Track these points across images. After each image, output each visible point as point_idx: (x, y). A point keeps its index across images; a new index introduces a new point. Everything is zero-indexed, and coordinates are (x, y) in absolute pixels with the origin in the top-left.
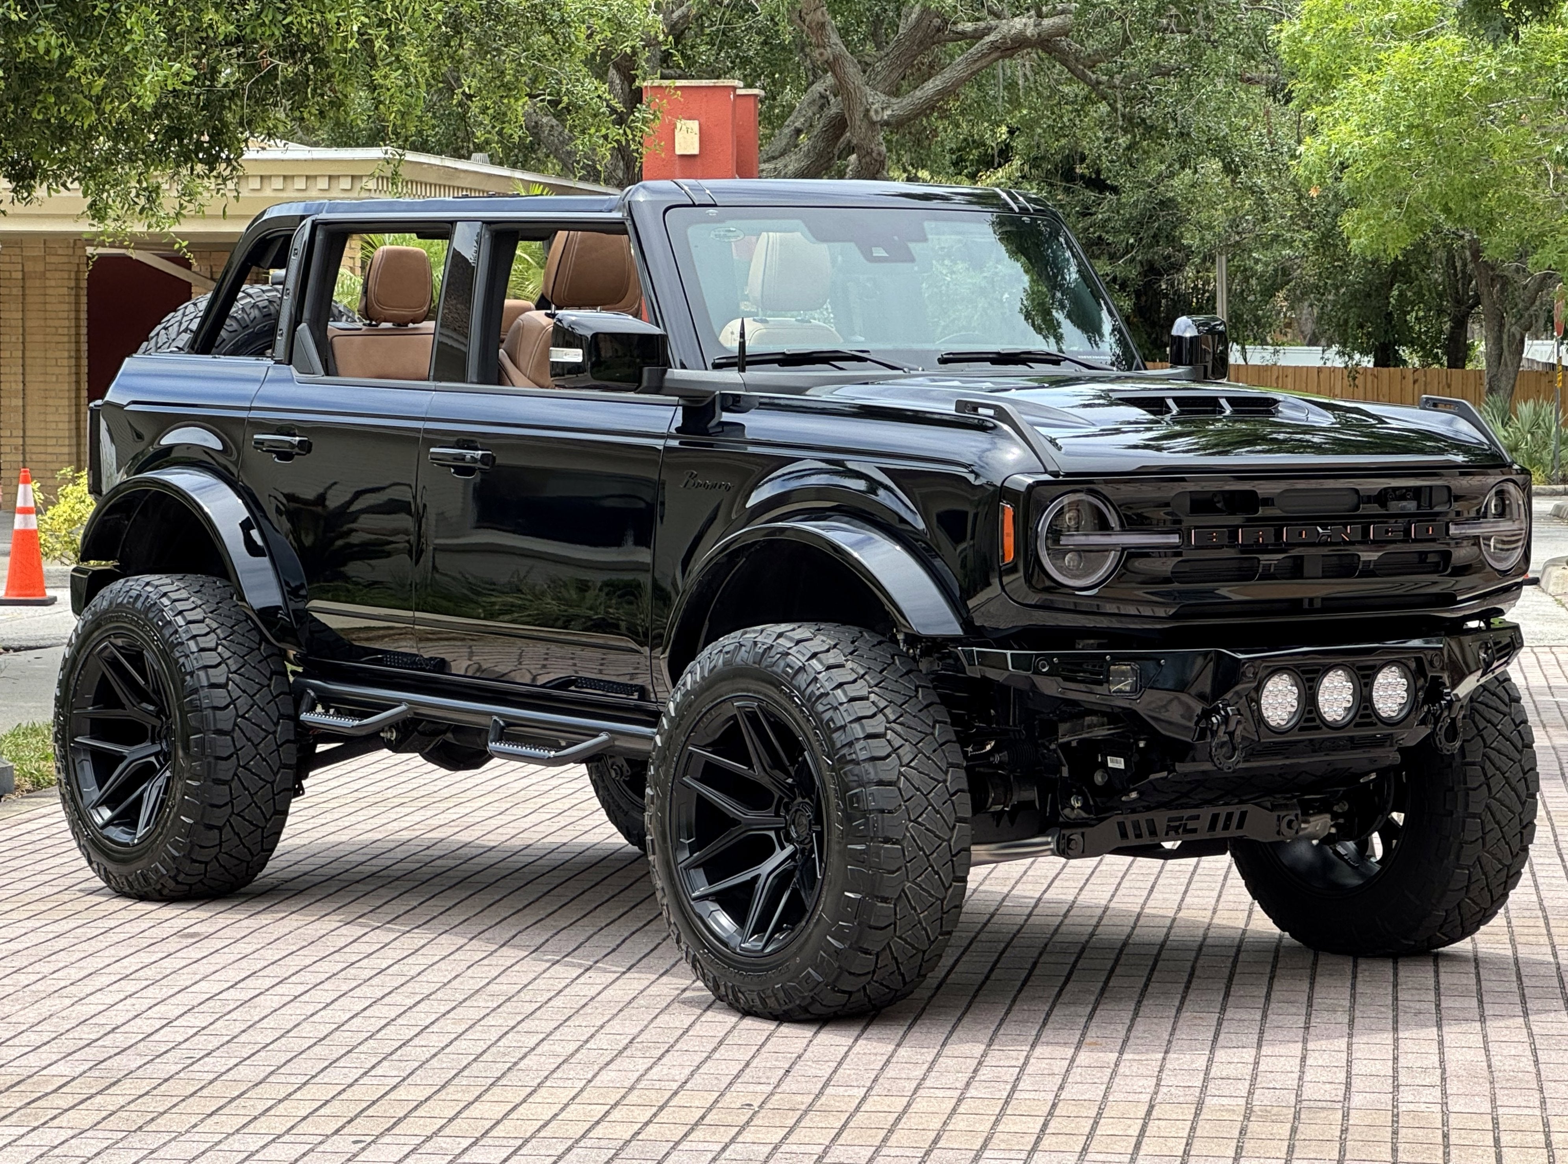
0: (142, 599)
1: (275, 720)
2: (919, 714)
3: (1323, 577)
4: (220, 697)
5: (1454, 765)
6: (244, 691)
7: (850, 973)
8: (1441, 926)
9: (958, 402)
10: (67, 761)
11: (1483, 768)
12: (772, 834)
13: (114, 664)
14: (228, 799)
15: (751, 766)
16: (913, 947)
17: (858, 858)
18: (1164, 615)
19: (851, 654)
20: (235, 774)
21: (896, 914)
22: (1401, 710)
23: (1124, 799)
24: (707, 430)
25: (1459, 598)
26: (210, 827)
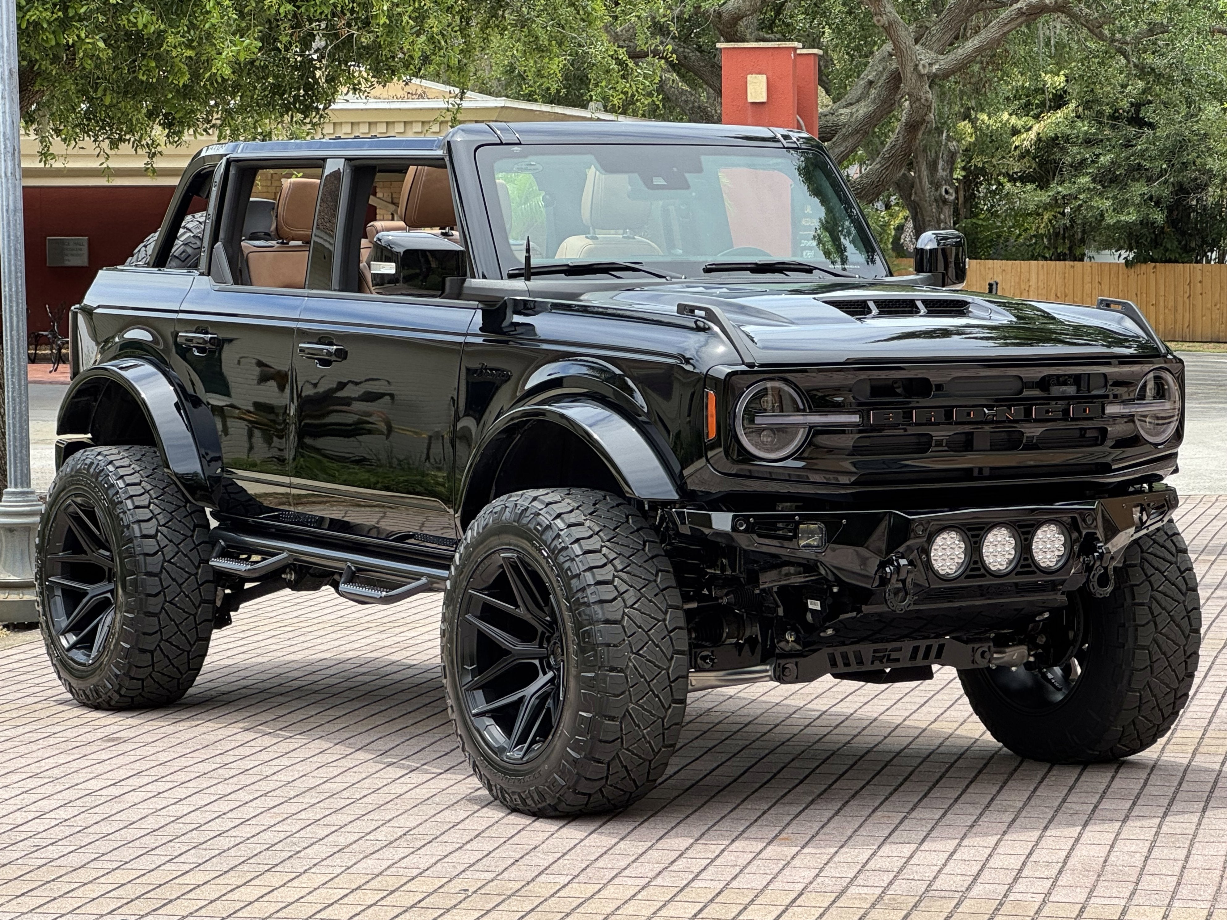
0: (94, 466)
1: (197, 564)
2: (644, 565)
3: (991, 450)
4: (150, 545)
5: (1126, 605)
6: (171, 541)
7: (586, 778)
8: (1120, 739)
9: (679, 305)
10: (43, 596)
11: (1150, 608)
12: (537, 662)
13: (77, 518)
14: (158, 628)
15: (517, 606)
16: (640, 757)
17: (589, 684)
18: (848, 482)
19: (591, 514)
20: (163, 608)
21: (621, 730)
22: (1058, 561)
23: (822, 634)
24: (501, 328)
25: (1114, 467)
26: (143, 651)
